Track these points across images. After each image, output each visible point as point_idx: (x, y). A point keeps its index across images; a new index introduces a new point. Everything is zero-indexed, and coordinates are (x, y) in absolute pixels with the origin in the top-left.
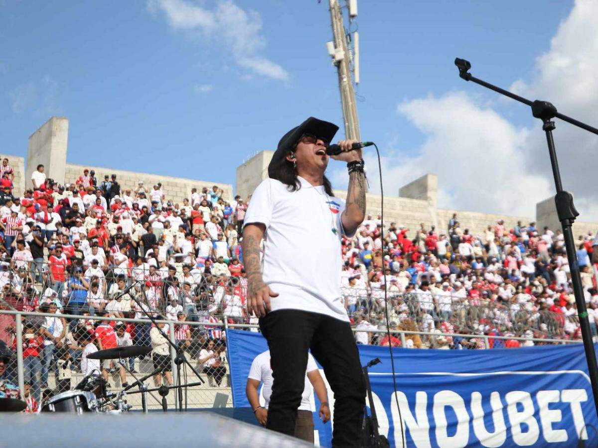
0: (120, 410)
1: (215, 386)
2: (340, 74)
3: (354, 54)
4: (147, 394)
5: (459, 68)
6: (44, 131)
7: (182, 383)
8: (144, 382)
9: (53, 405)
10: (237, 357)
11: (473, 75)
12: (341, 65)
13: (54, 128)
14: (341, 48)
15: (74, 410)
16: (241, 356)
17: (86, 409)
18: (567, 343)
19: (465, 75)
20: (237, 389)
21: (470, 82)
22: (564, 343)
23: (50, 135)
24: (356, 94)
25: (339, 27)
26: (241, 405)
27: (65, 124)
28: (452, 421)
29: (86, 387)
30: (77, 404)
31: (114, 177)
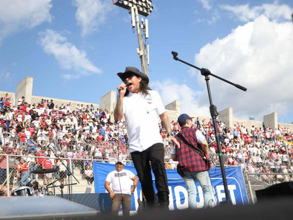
0: (43, 195)
1: (90, 185)
2: (142, 61)
3: (147, 53)
4: (56, 188)
5: (173, 55)
6: (23, 82)
7: (70, 183)
8: (55, 183)
9: (16, 193)
10: (97, 173)
11: (179, 58)
12: (142, 57)
13: (27, 81)
14: (142, 51)
15: (24, 195)
16: (98, 172)
17: (30, 194)
18: (228, 167)
19: (176, 58)
20: (97, 186)
21: (177, 61)
22: (227, 167)
23: (25, 84)
24: (148, 68)
25: (141, 43)
26: (98, 192)
27: (31, 80)
28: (182, 198)
29: (30, 185)
30: (26, 192)
31: (52, 101)
